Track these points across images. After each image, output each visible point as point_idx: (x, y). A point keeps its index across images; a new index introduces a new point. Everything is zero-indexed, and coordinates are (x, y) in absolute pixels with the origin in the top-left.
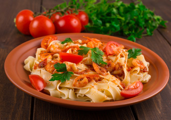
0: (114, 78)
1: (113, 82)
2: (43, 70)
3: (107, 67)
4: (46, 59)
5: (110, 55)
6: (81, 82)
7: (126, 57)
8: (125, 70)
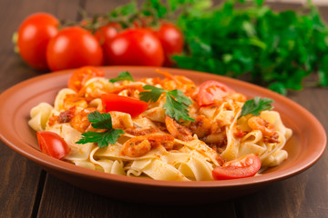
0: (204, 147)
1: (200, 152)
2: (66, 126)
3: (195, 127)
4: (74, 108)
5: (204, 106)
6: (136, 147)
7: (236, 111)
8: (230, 134)
